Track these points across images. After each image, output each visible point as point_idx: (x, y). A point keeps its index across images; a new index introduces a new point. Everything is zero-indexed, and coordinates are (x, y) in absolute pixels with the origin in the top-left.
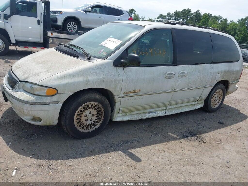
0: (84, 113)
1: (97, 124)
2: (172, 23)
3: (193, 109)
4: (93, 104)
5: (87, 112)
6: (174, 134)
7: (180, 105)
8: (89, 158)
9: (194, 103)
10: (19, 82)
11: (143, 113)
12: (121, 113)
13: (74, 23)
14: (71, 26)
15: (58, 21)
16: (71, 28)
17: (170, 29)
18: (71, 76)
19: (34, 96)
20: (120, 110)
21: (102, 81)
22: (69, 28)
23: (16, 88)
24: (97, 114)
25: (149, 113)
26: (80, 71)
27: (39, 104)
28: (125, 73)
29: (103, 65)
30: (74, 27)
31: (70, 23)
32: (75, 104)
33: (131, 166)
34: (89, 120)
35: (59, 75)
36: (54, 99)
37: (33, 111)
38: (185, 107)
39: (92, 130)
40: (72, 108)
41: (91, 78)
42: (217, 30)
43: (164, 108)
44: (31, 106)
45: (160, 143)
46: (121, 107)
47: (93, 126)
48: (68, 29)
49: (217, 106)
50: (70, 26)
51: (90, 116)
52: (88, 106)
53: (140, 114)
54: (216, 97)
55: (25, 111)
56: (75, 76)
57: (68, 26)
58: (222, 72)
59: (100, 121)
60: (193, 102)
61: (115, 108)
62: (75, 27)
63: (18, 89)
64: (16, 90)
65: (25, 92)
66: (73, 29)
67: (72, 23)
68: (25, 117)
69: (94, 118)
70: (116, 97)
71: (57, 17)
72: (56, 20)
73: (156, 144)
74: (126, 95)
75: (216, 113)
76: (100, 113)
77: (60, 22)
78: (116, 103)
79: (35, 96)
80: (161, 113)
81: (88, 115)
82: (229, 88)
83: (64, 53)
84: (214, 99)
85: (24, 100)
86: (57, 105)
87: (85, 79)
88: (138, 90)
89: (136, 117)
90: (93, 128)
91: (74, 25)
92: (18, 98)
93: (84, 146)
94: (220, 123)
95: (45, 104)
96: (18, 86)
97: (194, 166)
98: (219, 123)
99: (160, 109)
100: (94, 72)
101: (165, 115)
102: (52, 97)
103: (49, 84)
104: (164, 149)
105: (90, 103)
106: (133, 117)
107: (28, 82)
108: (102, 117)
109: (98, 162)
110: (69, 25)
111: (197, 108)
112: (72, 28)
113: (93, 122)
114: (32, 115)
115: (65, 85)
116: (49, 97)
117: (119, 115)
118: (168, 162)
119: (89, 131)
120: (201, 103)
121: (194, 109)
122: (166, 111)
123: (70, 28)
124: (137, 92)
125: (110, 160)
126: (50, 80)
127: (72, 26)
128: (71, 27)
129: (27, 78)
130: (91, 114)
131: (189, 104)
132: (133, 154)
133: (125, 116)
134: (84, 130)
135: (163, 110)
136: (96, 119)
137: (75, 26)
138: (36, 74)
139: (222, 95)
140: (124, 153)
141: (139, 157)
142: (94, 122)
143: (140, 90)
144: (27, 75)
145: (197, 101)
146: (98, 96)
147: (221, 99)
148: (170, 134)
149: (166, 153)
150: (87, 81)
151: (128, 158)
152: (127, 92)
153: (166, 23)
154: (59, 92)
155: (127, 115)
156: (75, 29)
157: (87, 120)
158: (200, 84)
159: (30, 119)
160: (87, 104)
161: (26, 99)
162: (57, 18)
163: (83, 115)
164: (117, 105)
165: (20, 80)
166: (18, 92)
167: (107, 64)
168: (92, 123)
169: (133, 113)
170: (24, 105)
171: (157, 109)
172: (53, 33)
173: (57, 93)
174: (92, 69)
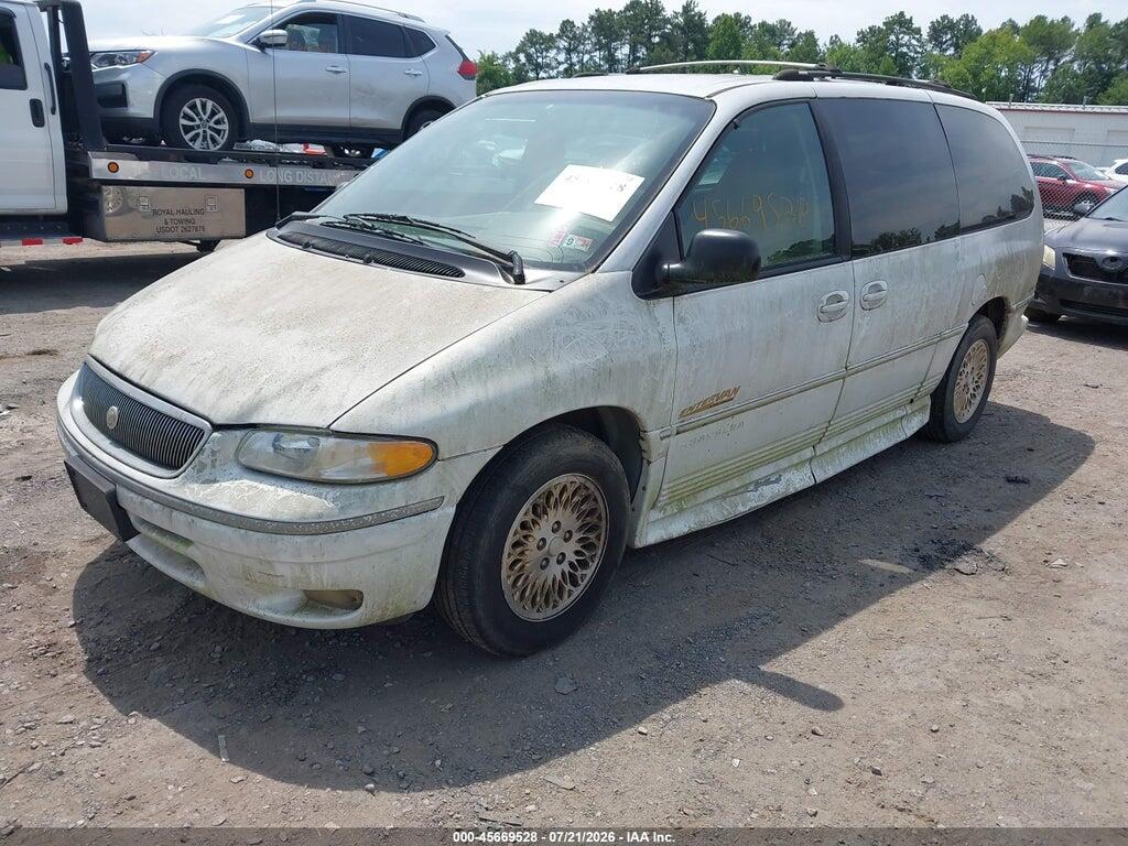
0: (537, 534)
1: (584, 572)
2: (802, 75)
3: (899, 440)
4: (569, 485)
5: (543, 529)
6: (882, 560)
7: (856, 432)
8: (626, 737)
9: (899, 413)
10: (215, 434)
11: (736, 492)
12: (663, 509)
13: (210, 104)
14: (201, 119)
15: (131, 97)
16: (201, 131)
17: (807, 102)
18: (479, 367)
19: (324, 490)
20: (663, 493)
21: (605, 373)
22: (188, 129)
23: (203, 467)
24: (580, 529)
25: (758, 484)
26: (513, 342)
27: (359, 524)
28: (682, 320)
29: (596, 295)
30: (211, 124)
31: (193, 107)
32: (505, 496)
33: (814, 733)
34: (553, 561)
35: (425, 370)
36: (425, 486)
37: (327, 563)
38: (871, 435)
39: (566, 602)
40: (493, 520)
41: (564, 365)
42: (947, 89)
43: (808, 453)
44: (317, 544)
45: (858, 608)
46: (666, 480)
47: (568, 587)
48: (187, 138)
49: (972, 410)
50: (192, 120)
51: (555, 544)
52: (549, 494)
53: (724, 497)
54: (968, 377)
55: (281, 570)
56: (495, 366)
57: (183, 122)
58: (990, 266)
59: (592, 558)
60: (898, 407)
61: (644, 488)
62: (217, 122)
63: (213, 466)
64: (206, 474)
65: (262, 478)
66: (209, 132)
67: (204, 106)
68: (264, 602)
69: (570, 549)
70: (653, 435)
71: (123, 77)
72: (121, 93)
73: (845, 615)
74: (692, 418)
75: (970, 442)
76: (592, 520)
77: (142, 104)
78: (649, 463)
79: (332, 492)
80: (799, 480)
81: (550, 537)
82: (1005, 329)
83: (367, 262)
84: (962, 383)
85: (278, 518)
86: (434, 515)
87: (540, 374)
88: (729, 391)
89: (714, 515)
90: (570, 592)
91: (213, 113)
92: (235, 511)
93: (565, 686)
94: (1012, 481)
95: (382, 519)
96: (213, 453)
97: (1045, 681)
98: (1009, 480)
99: (795, 459)
100: (568, 339)
101: (812, 483)
102: (412, 482)
103: (397, 422)
104: (890, 633)
105: (555, 481)
106: (702, 517)
107: (265, 425)
108: (598, 538)
109: (672, 745)
110: (187, 117)
111: (910, 433)
112: (204, 132)
113: (567, 569)
114: (322, 583)
115: (467, 415)
116: (400, 485)
117: (655, 515)
118: (940, 684)
119: (555, 611)
120: (922, 409)
121: (903, 438)
122: (814, 463)
123: (194, 132)
124: (726, 398)
125: (715, 724)
126: (393, 404)
127: (205, 117)
128: (198, 127)
129: (257, 407)
130: (561, 533)
131: (886, 420)
132: (788, 680)
133: (674, 515)
134: (538, 611)
135: (802, 463)
136: (577, 553)
137: (216, 117)
138: (298, 384)
139: (985, 363)
140: (749, 681)
141: (821, 687)
142: (571, 564)
143: (736, 391)
144: (250, 393)
145: (912, 401)
146: (584, 446)
147: (983, 379)
148: (869, 562)
149: (909, 647)
150: (550, 381)
151: (780, 699)
152: (691, 408)
153: (780, 79)
154: (444, 452)
155: (681, 510)
156: (218, 132)
157: (544, 566)
158: (926, 328)
159: (293, 608)
160: (545, 487)
161: (285, 514)
162: (123, 86)
163: (532, 544)
164: (654, 473)
165: (219, 420)
166: (215, 481)
167: (612, 288)
168: (563, 573)
169: (702, 497)
170: (279, 543)
171: (784, 463)
172: (118, 162)
173: (435, 459)
174: (558, 323)
